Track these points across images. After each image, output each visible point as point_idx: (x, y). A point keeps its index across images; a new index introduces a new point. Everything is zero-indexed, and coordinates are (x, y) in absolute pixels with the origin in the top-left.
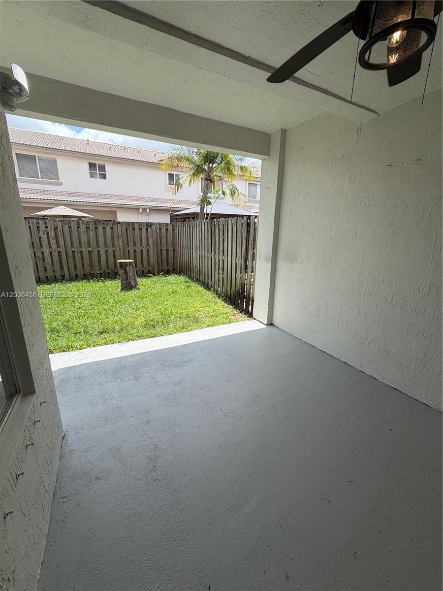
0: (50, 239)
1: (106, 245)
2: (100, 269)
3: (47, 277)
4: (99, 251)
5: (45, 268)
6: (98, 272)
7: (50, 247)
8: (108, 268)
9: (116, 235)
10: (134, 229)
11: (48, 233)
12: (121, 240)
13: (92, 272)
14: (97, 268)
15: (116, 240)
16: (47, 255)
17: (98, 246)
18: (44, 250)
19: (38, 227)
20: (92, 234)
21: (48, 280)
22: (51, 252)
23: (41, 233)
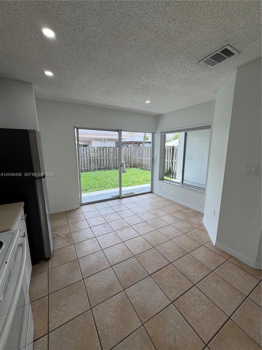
0: (87, 154)
1: (106, 157)
2: (104, 166)
3: (85, 169)
4: (103, 159)
5: (84, 166)
6: (103, 167)
7: (87, 157)
8: (106, 166)
9: (110, 152)
10: (116, 149)
11: (86, 152)
12: (112, 154)
13: (101, 167)
14: (103, 166)
15: (110, 154)
16: (86, 161)
17: (103, 157)
18: (85, 159)
19: (83, 150)
20: (102, 152)
21: (85, 171)
22: (87, 160)
23: (84, 152)
